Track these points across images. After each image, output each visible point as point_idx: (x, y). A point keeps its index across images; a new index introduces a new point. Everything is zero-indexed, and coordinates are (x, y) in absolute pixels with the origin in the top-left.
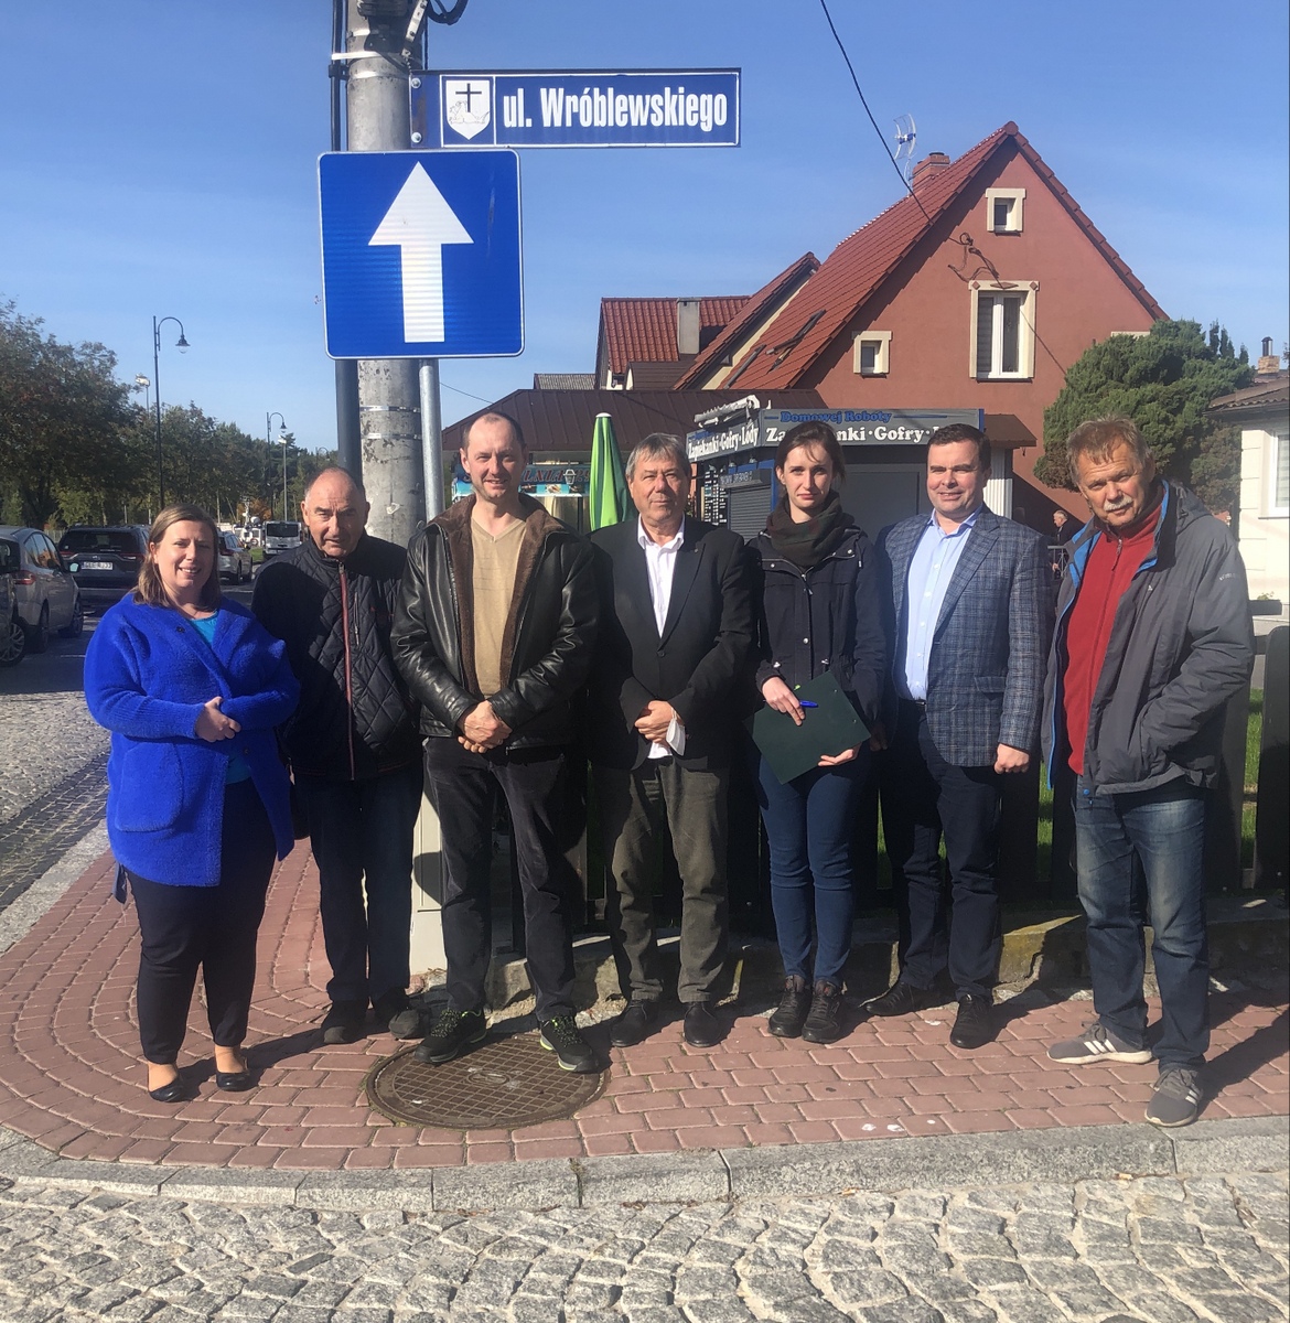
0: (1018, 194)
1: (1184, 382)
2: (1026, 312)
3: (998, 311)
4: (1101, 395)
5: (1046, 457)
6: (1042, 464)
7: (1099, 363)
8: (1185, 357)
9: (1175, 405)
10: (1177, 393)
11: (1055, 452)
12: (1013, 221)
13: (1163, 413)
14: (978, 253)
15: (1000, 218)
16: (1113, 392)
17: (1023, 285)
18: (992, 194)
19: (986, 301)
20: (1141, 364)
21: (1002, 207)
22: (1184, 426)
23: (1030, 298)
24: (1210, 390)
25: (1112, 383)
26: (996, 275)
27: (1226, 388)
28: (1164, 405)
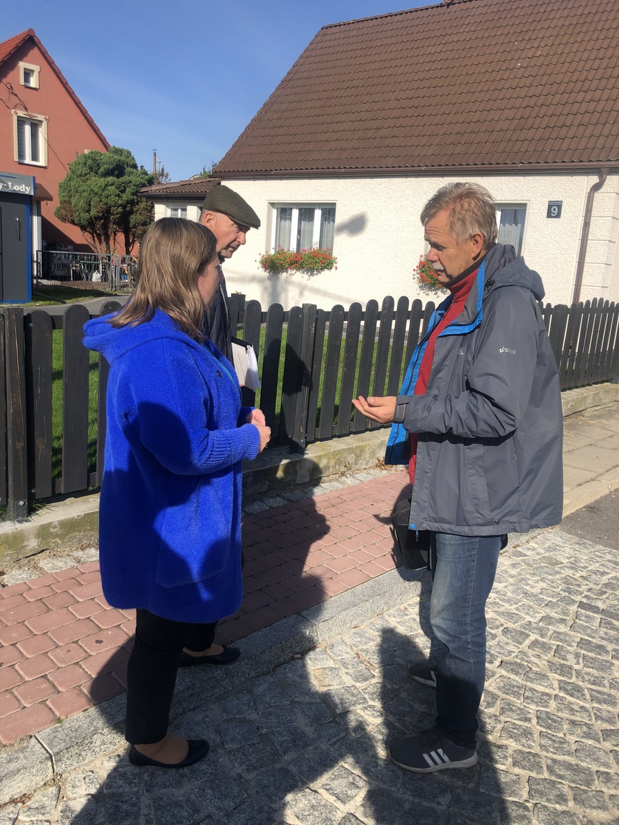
0: (36, 68)
1: (125, 178)
2: (42, 132)
3: (27, 129)
4: (87, 179)
5: (61, 207)
6: (59, 210)
7: (85, 163)
8: (125, 166)
9: (122, 189)
10: (123, 183)
11: (65, 205)
12: (33, 82)
13: (117, 192)
14: (16, 95)
15: (27, 79)
16: (93, 179)
17: (40, 117)
18: (22, 65)
19: (21, 122)
20: (106, 166)
21: (28, 74)
22: (127, 199)
23: (44, 124)
24: (137, 184)
25: (93, 174)
26: (26, 109)
27: (144, 184)
28: (118, 188)
